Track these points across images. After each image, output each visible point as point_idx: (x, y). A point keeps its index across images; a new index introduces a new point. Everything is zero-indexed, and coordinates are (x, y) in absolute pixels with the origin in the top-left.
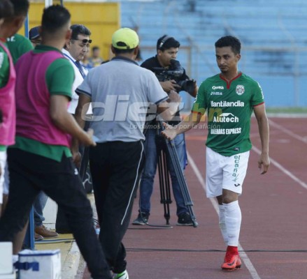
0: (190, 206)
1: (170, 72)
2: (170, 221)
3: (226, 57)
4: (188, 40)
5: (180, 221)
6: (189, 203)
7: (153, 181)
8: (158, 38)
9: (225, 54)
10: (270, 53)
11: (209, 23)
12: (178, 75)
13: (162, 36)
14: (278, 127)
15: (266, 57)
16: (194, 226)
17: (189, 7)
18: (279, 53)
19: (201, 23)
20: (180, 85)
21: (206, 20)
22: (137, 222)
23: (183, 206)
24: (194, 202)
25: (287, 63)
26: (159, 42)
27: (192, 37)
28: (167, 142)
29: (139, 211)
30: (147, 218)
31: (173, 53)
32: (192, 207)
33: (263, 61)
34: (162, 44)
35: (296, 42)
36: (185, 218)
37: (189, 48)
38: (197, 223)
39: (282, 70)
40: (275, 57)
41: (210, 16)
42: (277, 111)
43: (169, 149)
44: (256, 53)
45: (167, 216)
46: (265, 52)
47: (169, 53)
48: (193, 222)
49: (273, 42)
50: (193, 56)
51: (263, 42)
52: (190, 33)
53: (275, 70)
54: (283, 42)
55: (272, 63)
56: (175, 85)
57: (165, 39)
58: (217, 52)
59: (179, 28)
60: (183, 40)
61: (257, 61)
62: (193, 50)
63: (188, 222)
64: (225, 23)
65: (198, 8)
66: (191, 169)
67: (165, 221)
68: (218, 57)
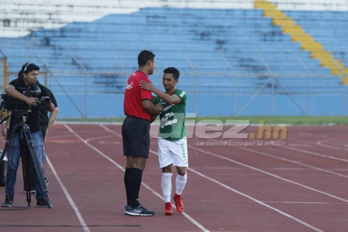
0: (46, 192)
1: (32, 91)
2: (31, 204)
3: (169, 80)
4: (45, 67)
5: (38, 204)
6: (45, 190)
7: (16, 174)
8: (22, 65)
9: (169, 78)
10: (107, 76)
11: (60, 54)
12: (38, 94)
13: (25, 64)
14: (112, 132)
15: (104, 80)
16: (50, 207)
17: (45, 42)
18: (113, 76)
19: (54, 54)
20: (40, 101)
21: (59, 52)
22: (6, 205)
23: (40, 192)
24: (50, 189)
25: (119, 84)
26: (24, 67)
27: (47, 65)
28: (29, 144)
29: (6, 196)
30: (12, 201)
31: (35, 74)
32: (47, 193)
33: (101, 83)
34: (26, 69)
35: (125, 68)
36: (43, 202)
37: (45, 73)
38: (51, 206)
39: (115, 89)
40: (110, 80)
41: (61, 49)
42: (111, 120)
43: (31, 149)
44: (96, 76)
45: (29, 200)
46: (102, 76)
47: (32, 75)
48: (48, 205)
49: (108, 68)
50: (48, 79)
51: (101, 68)
52: (46, 62)
53: (110, 89)
54: (116, 68)
55: (108, 84)
56: (37, 101)
57: (28, 65)
58: (164, 75)
59: (37, 58)
60: (42, 67)
61: (96, 83)
62: (48, 75)
63: (45, 205)
64: (73, 54)
65: (51, 43)
66: (48, 164)
67: (27, 204)
68: (164, 79)
